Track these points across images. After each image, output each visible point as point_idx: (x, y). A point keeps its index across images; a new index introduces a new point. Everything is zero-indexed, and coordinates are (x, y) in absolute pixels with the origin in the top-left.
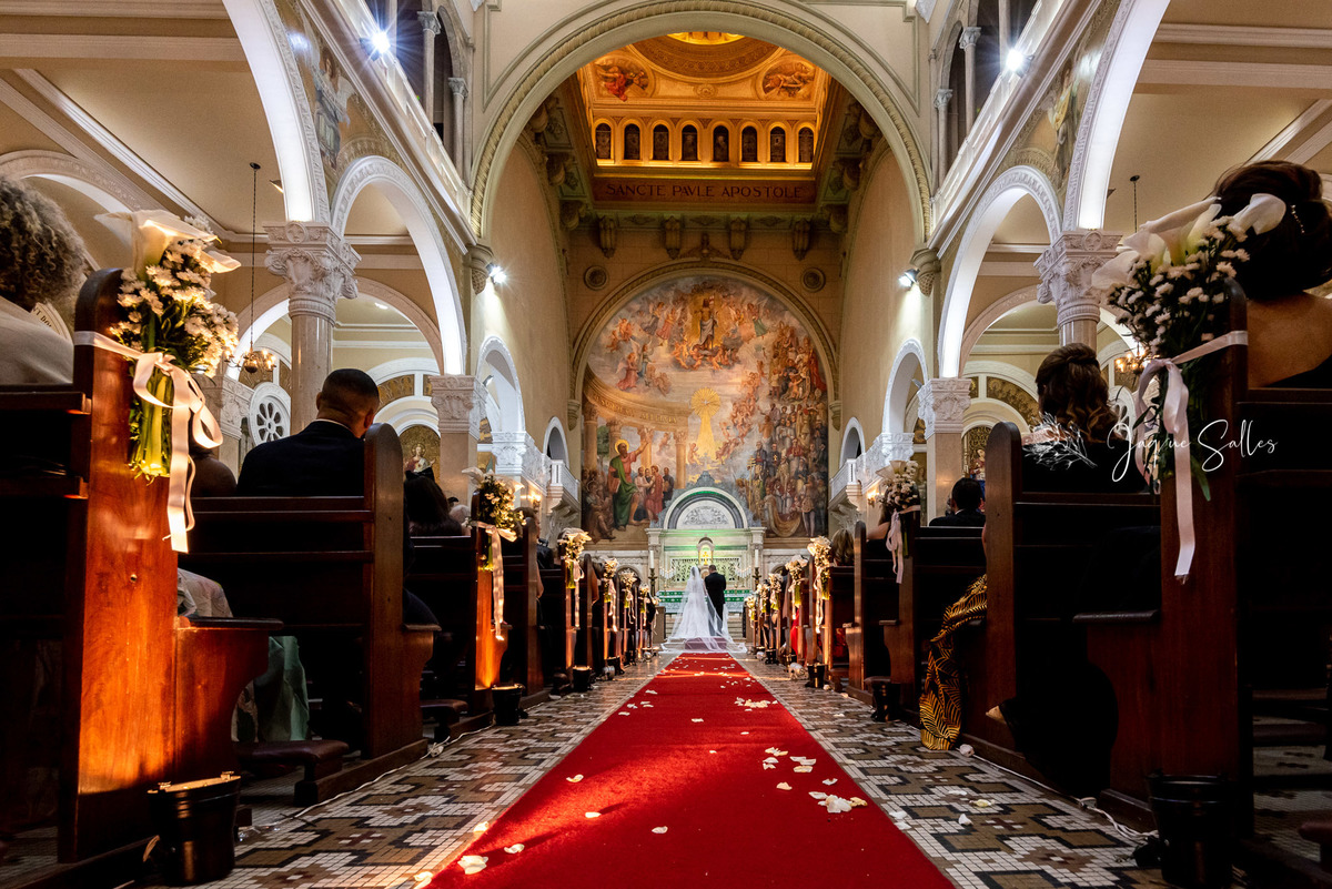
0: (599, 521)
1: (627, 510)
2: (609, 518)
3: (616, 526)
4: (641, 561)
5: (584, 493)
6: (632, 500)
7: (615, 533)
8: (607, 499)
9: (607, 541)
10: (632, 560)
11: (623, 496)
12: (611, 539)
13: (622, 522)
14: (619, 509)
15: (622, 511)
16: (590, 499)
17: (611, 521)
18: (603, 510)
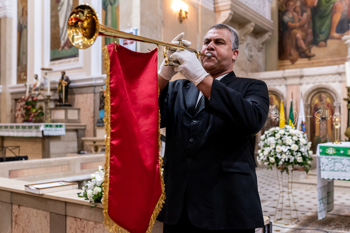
0: (297, 40)
1: (327, 22)
2: (307, 35)
3: (315, 42)
4: (339, 78)
5: (281, 12)
6: (334, 10)
7: (314, 50)
8: (305, 15)
9: (305, 61)
10: (327, 79)
11: (322, 8)
12: (309, 57)
13: (322, 37)
14: (318, 24)
15: (322, 25)
16: (287, 18)
17: (310, 38)
18: (301, 27)
